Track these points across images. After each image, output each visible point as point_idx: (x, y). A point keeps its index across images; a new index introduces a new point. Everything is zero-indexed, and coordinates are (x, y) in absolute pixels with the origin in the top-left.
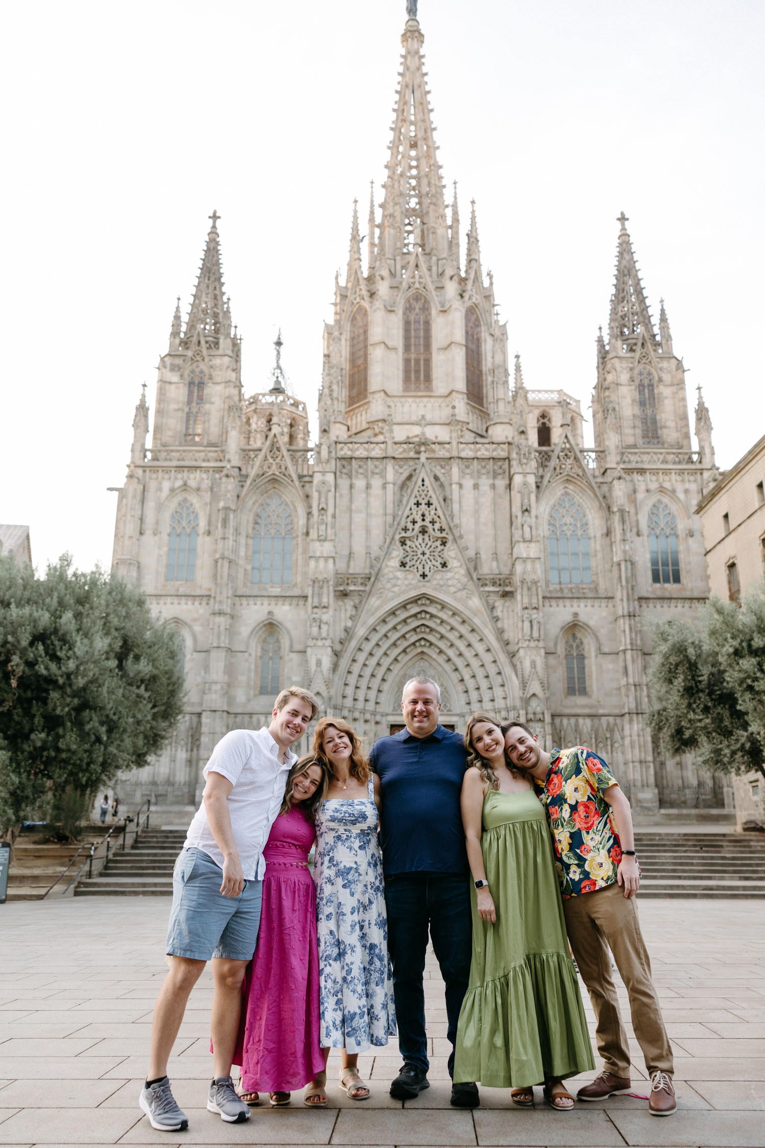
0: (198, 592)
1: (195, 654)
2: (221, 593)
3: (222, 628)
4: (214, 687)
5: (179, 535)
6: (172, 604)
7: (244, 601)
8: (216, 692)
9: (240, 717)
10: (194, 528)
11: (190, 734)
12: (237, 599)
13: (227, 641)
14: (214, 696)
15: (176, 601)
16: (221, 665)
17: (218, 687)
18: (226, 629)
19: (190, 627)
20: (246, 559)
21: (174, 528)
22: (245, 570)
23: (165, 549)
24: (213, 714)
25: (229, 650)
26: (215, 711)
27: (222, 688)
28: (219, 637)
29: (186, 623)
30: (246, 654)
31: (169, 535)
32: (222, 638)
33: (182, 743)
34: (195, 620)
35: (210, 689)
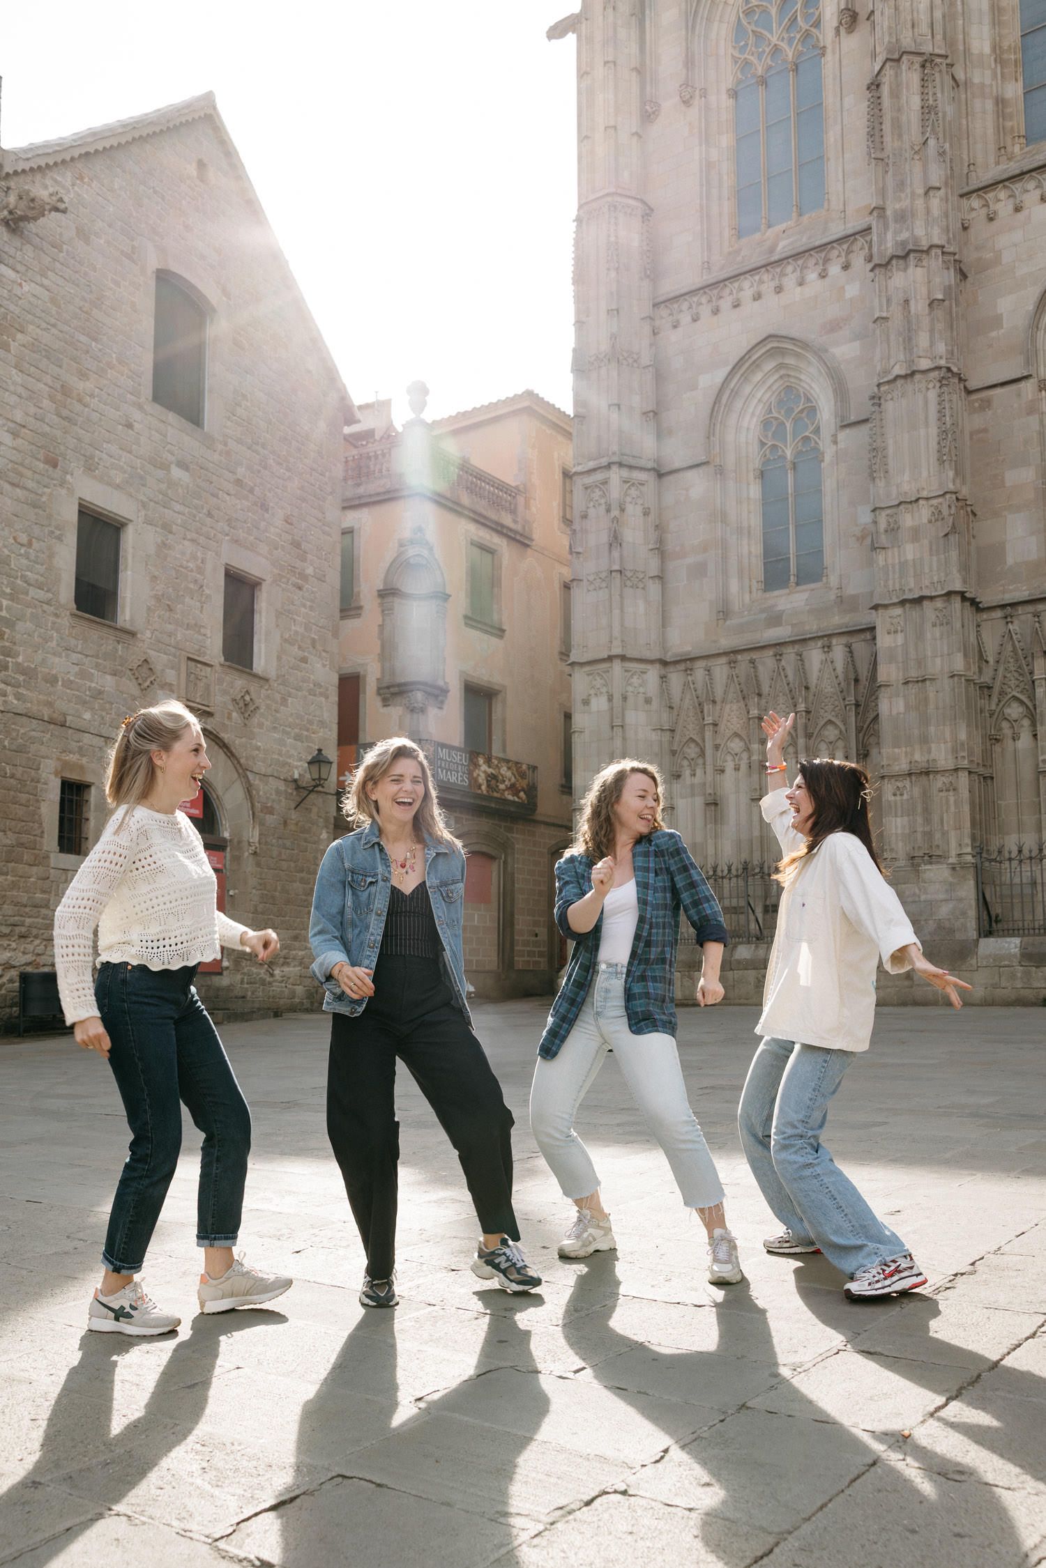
0: (837, 230)
1: (842, 436)
2: (901, 186)
3: (919, 306)
4: (908, 520)
5: (763, 81)
6: (757, 297)
7: (1002, 203)
8: (916, 534)
9: (1025, 614)
10: (807, 35)
11: (851, 699)
12: (975, 202)
13: (941, 348)
14: (910, 551)
15: (767, 282)
16: (929, 435)
17: (924, 512)
18: (932, 304)
19: (820, 353)
20: (1000, 60)
21: (747, 63)
22: (1000, 102)
23: (726, 140)
24: (915, 613)
25: (950, 377)
26: (920, 600)
27: (937, 516)
28: (908, 341)
29: (805, 345)
30: (1028, 387)
31: (734, 94)
32: (923, 340)
33: (831, 733)
34: (833, 327)
35: (893, 530)
